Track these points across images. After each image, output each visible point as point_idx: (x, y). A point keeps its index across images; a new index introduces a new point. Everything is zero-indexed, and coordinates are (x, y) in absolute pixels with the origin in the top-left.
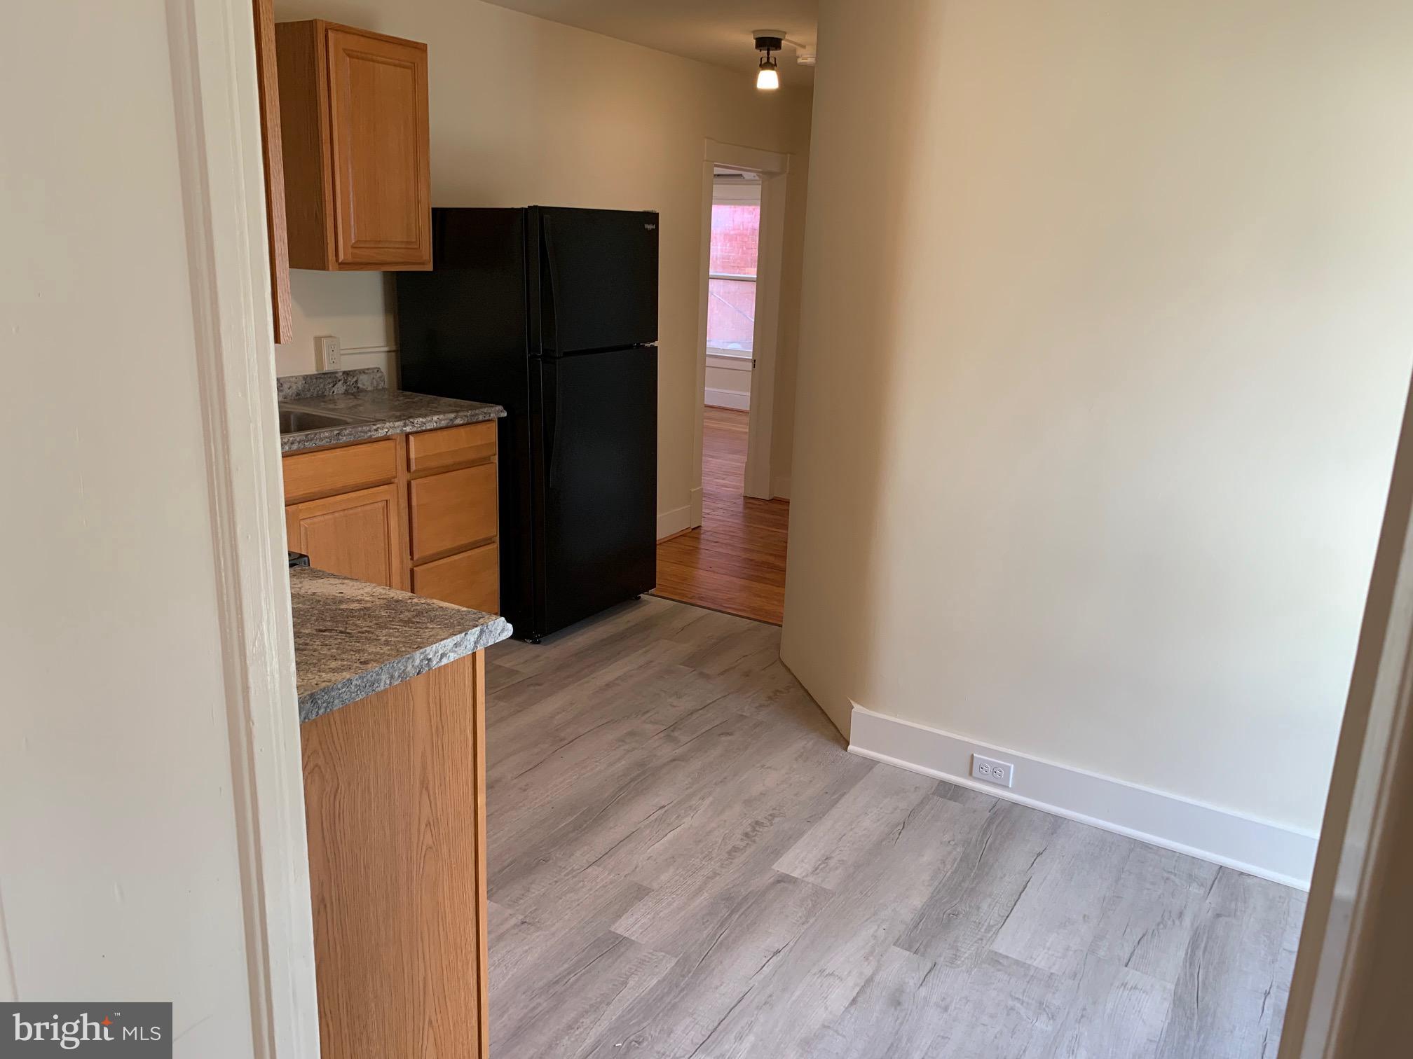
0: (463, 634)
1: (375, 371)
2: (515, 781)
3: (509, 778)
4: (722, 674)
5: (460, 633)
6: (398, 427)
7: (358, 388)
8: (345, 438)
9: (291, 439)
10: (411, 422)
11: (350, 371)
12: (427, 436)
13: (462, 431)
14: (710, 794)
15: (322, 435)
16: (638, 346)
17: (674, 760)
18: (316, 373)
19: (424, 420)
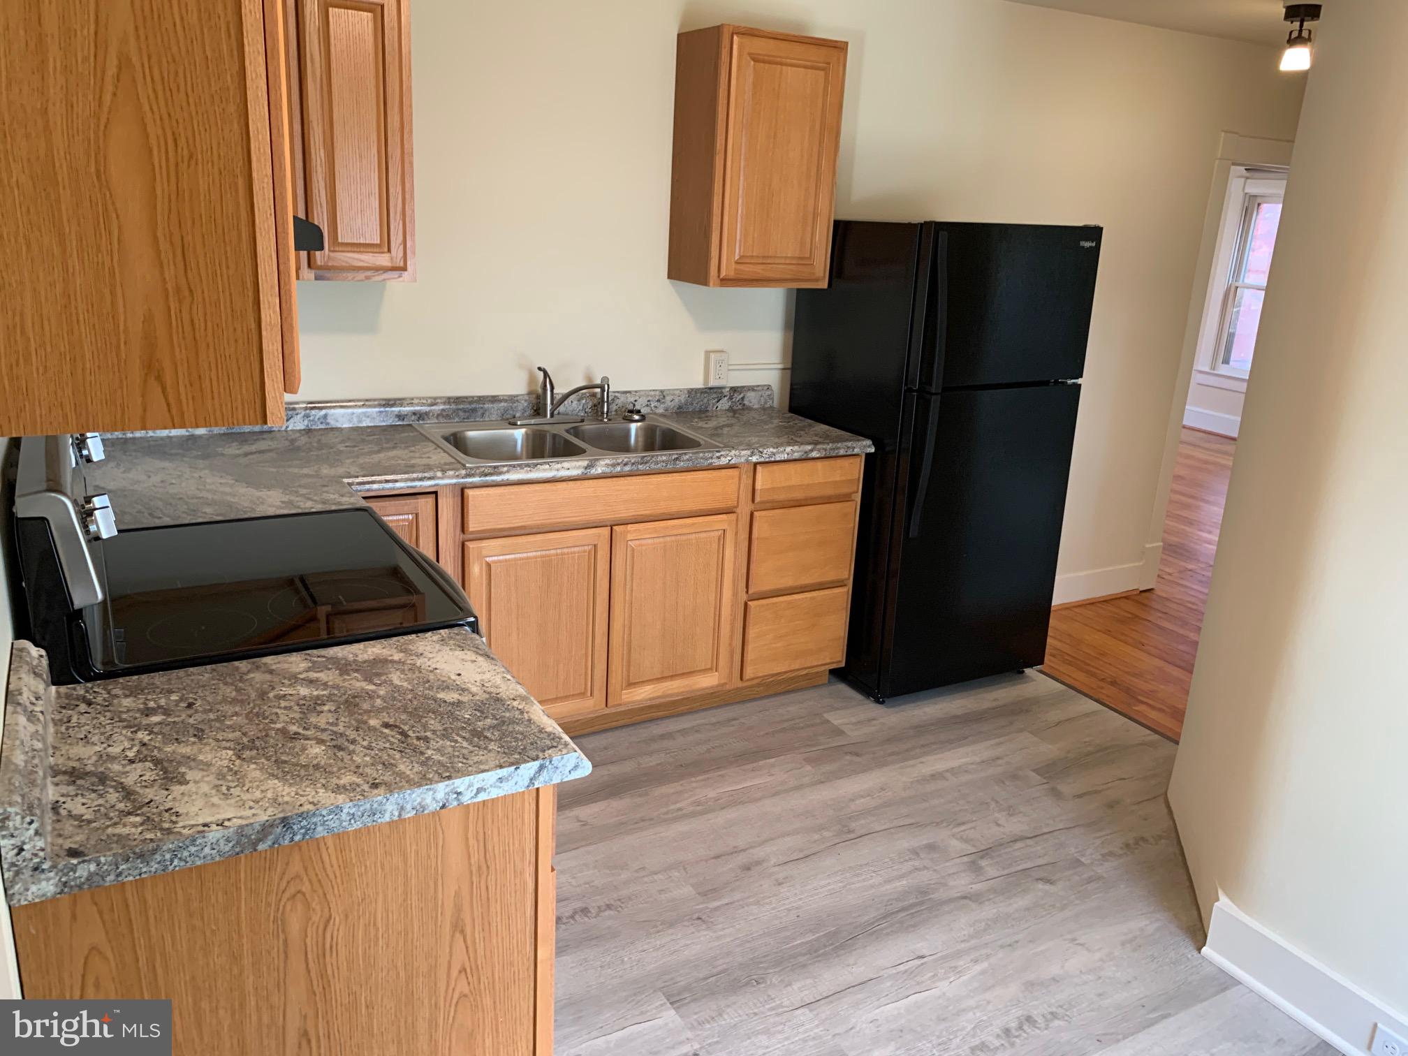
0: (513, 768)
1: (766, 388)
2: (776, 869)
3: (772, 862)
4: (1080, 796)
5: (509, 766)
6: (744, 456)
7: (744, 405)
8: (682, 463)
9: (626, 460)
10: (760, 452)
11: (738, 387)
12: (776, 467)
13: (819, 464)
14: (988, 956)
15: (659, 458)
16: (1056, 382)
17: (965, 898)
18: (703, 387)
19: (775, 451)
